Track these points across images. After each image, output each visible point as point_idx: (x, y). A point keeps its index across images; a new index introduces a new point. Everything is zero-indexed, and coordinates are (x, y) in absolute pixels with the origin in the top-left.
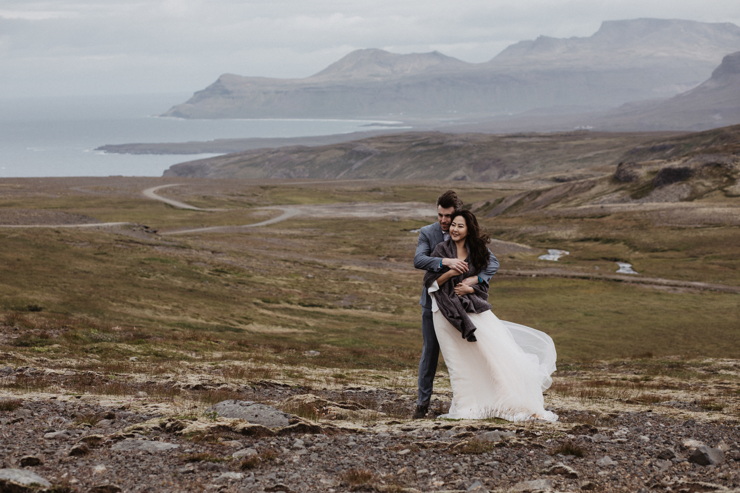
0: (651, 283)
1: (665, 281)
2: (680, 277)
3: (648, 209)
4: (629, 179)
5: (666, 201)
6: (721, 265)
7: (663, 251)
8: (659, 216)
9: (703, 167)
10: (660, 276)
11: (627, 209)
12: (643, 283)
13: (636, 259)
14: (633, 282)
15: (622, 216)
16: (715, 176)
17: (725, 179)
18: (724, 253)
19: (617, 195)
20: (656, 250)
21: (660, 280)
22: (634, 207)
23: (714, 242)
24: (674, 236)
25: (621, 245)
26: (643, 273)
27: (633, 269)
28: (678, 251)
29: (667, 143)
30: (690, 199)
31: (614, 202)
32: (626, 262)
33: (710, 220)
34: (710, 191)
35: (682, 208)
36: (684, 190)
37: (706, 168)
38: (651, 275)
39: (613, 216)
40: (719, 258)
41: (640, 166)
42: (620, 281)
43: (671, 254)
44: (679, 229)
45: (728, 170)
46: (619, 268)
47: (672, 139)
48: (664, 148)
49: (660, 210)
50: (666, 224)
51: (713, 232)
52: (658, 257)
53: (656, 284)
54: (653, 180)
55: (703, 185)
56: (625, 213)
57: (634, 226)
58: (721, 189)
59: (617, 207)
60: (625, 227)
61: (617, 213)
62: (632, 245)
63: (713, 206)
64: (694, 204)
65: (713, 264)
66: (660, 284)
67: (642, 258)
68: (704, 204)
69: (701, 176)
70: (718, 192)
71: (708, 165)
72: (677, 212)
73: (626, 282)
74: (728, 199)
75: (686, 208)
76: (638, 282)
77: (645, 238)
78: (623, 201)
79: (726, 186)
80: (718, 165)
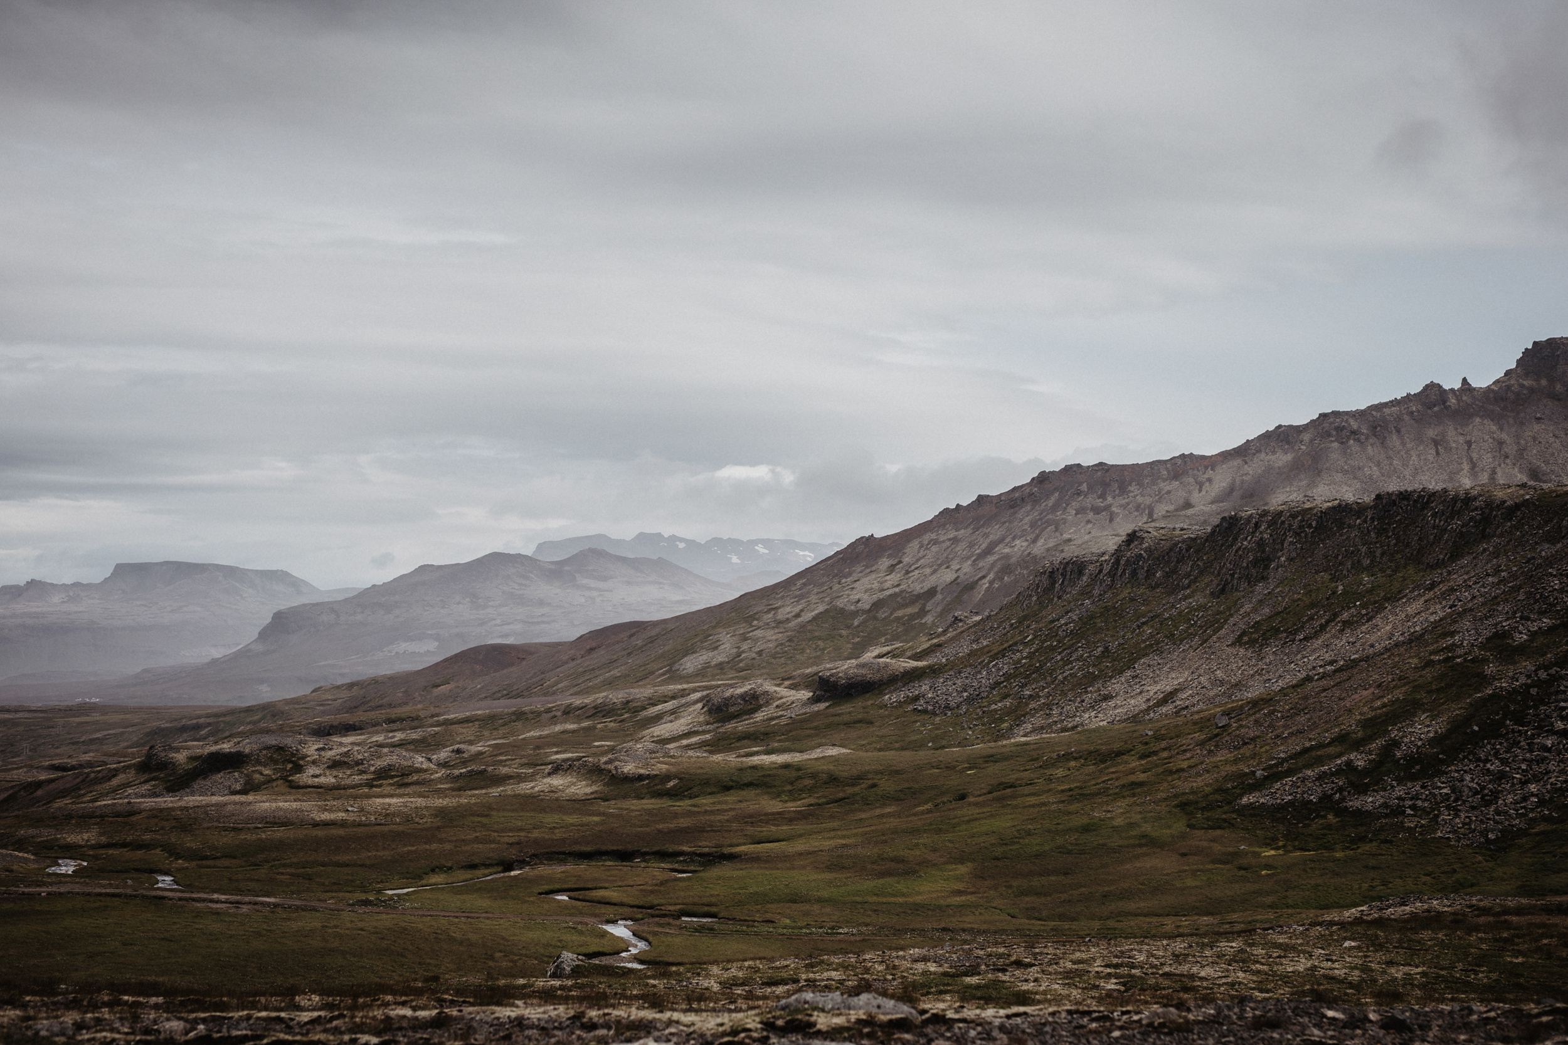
0: (204, 900)
1: (223, 897)
2: (240, 892)
3: (191, 804)
4: (163, 766)
5: (212, 795)
6: (292, 875)
7: (216, 858)
8: (206, 813)
9: (260, 751)
10: (215, 891)
11: (163, 806)
12: (194, 900)
13: (179, 870)
14: (180, 899)
15: (158, 814)
16: (276, 762)
17: (290, 766)
18: (295, 860)
19: (147, 787)
20: (206, 858)
21: (215, 896)
22: (172, 802)
23: (280, 846)
24: (227, 839)
25: (158, 851)
26: (190, 887)
27: (175, 882)
28: (235, 858)
29: (202, 721)
30: (244, 792)
31: (143, 796)
32: (166, 874)
33: (274, 817)
34: (270, 781)
35: (235, 803)
36: (236, 781)
37: (264, 752)
38: (202, 889)
39: (144, 815)
40: (290, 866)
41: (177, 750)
42: (164, 898)
43: (226, 862)
44: (234, 829)
45: (293, 755)
46: (157, 882)
47: (208, 716)
48: (197, 727)
49: (207, 805)
50: (216, 824)
51: (279, 833)
52: (208, 867)
53: (212, 901)
54: (195, 768)
55: (261, 774)
56: (161, 810)
57: (173, 827)
58: (285, 779)
59: (149, 803)
60: (162, 828)
61: (150, 810)
62: (174, 852)
63: (275, 800)
64: (250, 798)
65: (282, 874)
66: (218, 901)
67: (187, 868)
68: (264, 798)
69: (258, 762)
70: (280, 782)
71: (267, 748)
72: (230, 808)
73: (171, 899)
74: (293, 791)
75: (242, 803)
76: (186, 899)
77: (190, 843)
78: (156, 795)
79: (291, 775)
80: (280, 749)
